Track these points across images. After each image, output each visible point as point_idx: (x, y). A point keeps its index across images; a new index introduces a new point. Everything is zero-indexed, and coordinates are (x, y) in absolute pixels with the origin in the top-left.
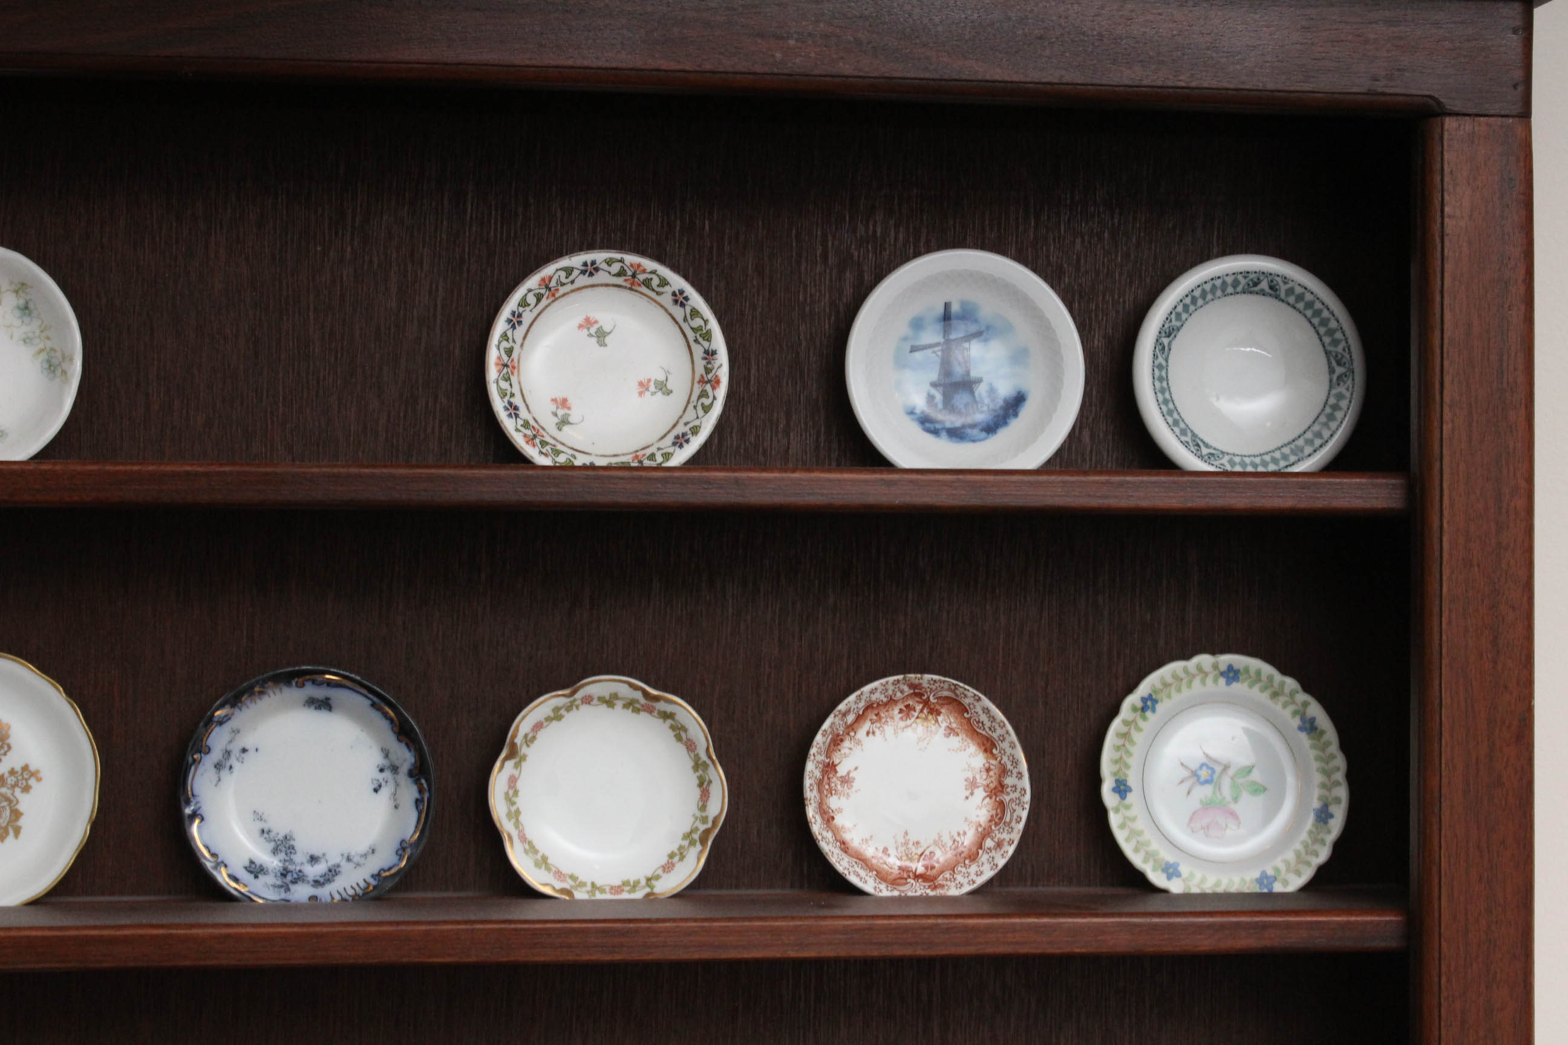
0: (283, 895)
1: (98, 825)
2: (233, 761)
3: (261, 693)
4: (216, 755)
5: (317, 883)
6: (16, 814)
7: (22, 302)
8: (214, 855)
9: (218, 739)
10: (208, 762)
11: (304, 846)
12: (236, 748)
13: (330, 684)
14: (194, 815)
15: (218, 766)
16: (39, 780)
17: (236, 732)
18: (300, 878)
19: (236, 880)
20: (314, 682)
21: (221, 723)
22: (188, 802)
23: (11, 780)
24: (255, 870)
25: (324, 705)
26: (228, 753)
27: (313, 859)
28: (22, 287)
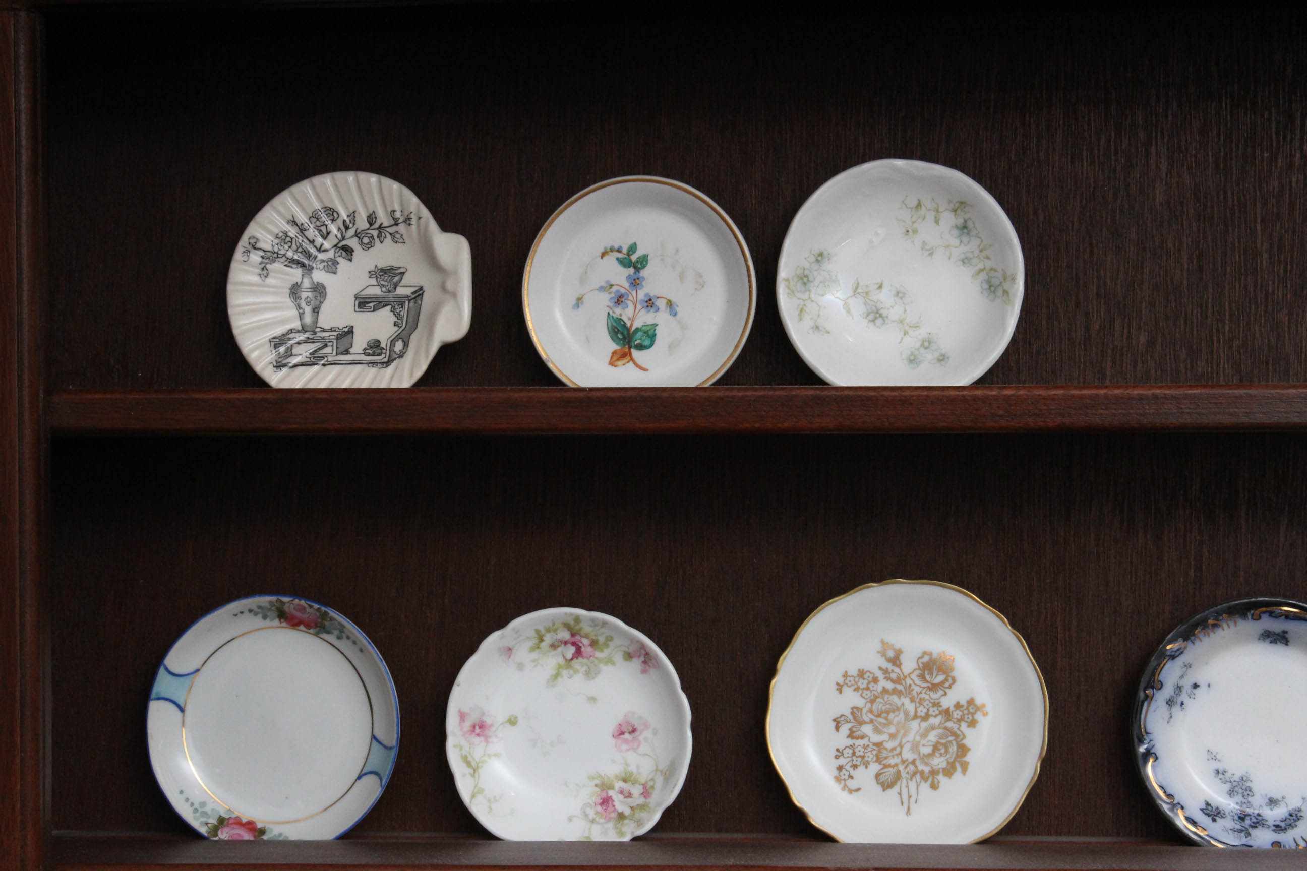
0: (1244, 841)
1: (1048, 762)
2: (1184, 697)
3: (1215, 626)
4: (1167, 691)
5: (1278, 828)
6: (963, 750)
7: (960, 221)
8: (1170, 796)
9: (1170, 674)
10: (1161, 697)
11: (1262, 786)
12: (1187, 683)
13: (1288, 616)
14: (1148, 754)
15: (1170, 702)
16: (985, 714)
17: (1188, 666)
18: (1259, 822)
19: (1194, 823)
20: (1271, 614)
21: (1173, 657)
22: (1141, 741)
23: (957, 714)
24: (1213, 812)
25: (1281, 638)
26: (1179, 688)
27: (1272, 802)
28: (961, 205)
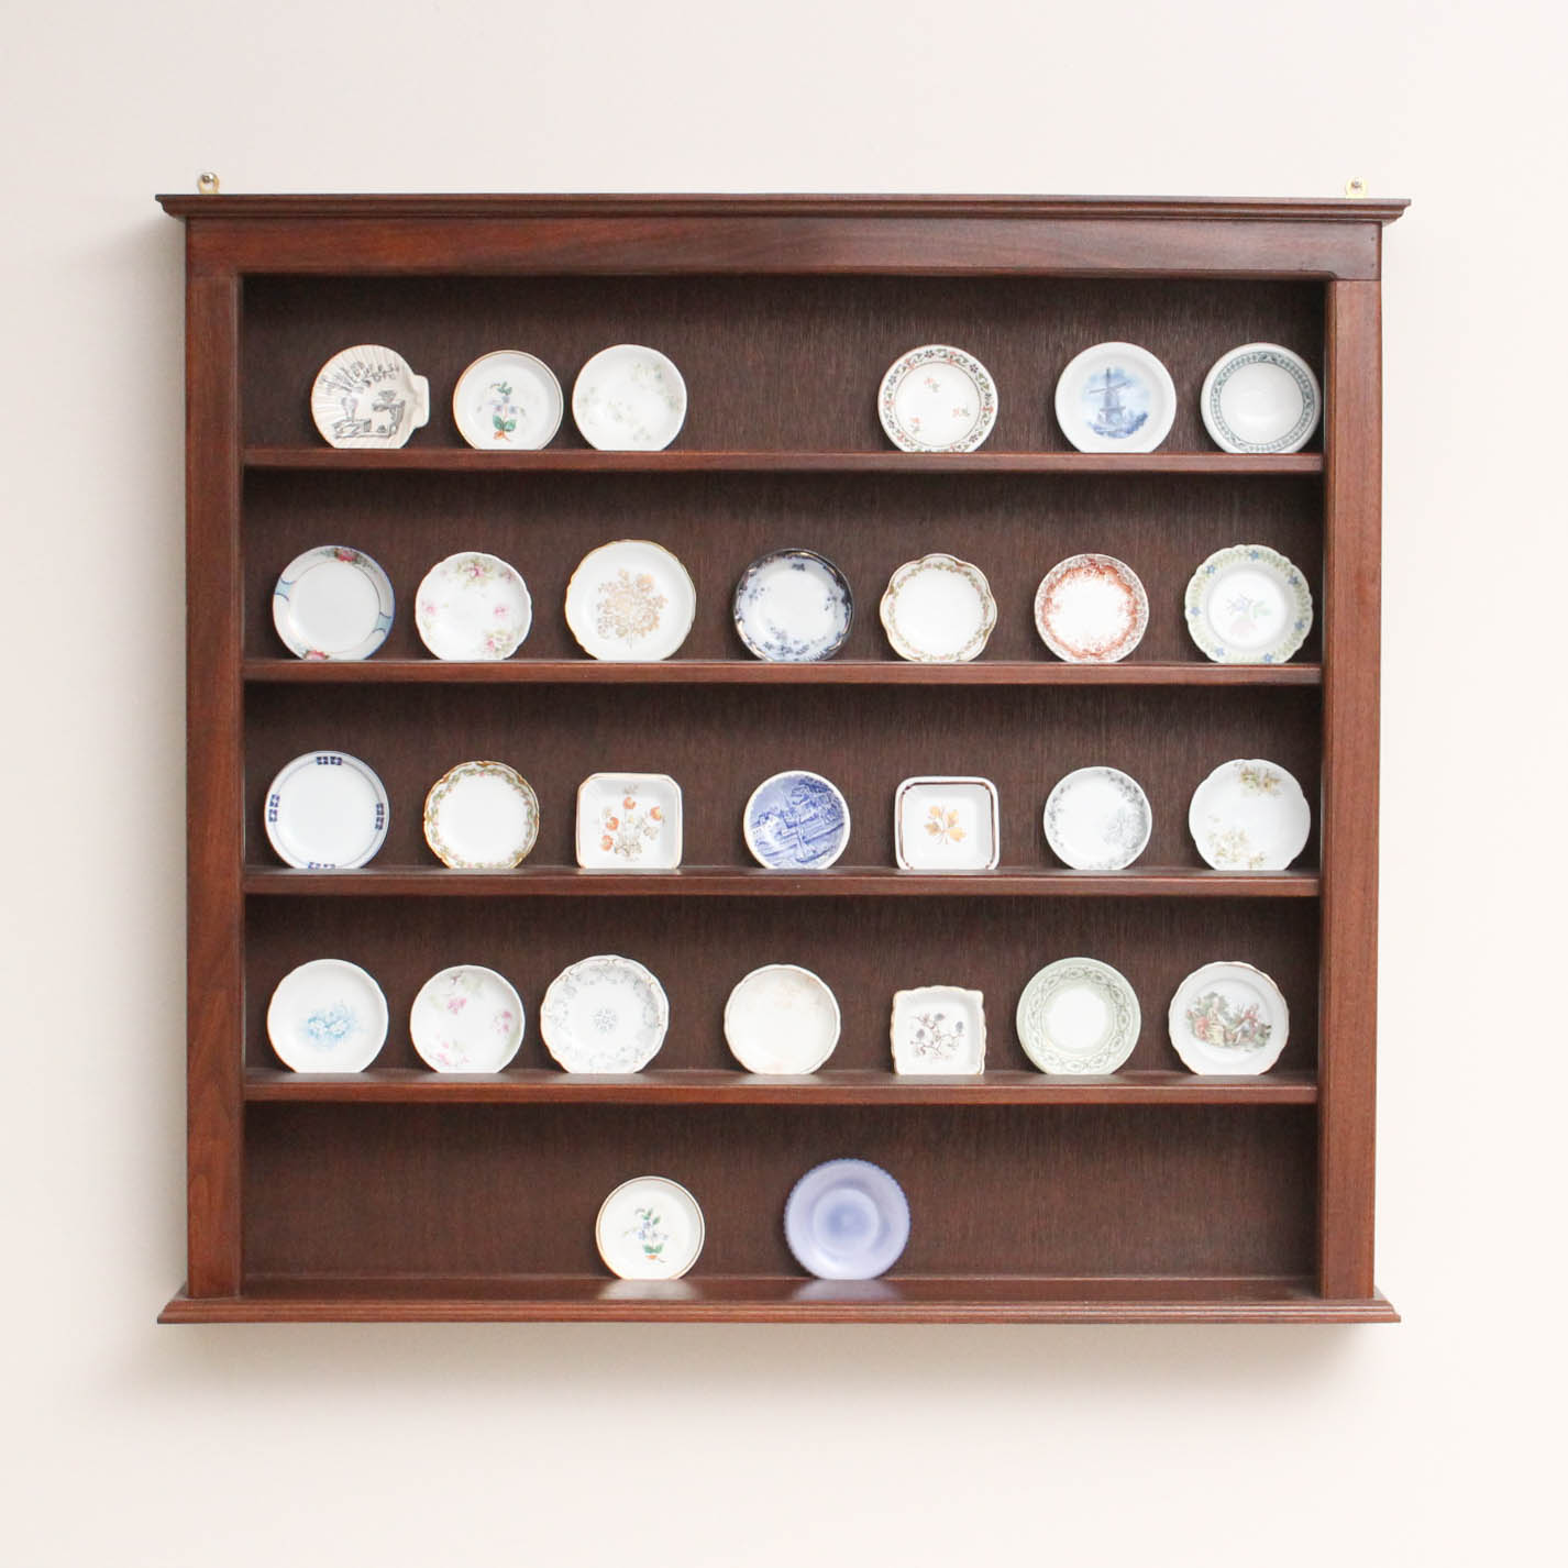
0: (782, 658)
1: (695, 624)
2: (757, 594)
3: (771, 561)
4: (749, 591)
5: (798, 653)
6: (656, 619)
7: (658, 373)
8: (749, 639)
9: (751, 583)
10: (746, 594)
11: (791, 637)
12: (759, 589)
13: (804, 557)
14: (739, 620)
15: (751, 597)
16: (667, 601)
17: (759, 580)
18: (790, 651)
19: (760, 650)
20: (796, 556)
21: (752, 575)
22: (737, 613)
23: (654, 602)
24: (769, 647)
25: (801, 567)
26: (755, 591)
27: (796, 642)
28: (658, 367)
